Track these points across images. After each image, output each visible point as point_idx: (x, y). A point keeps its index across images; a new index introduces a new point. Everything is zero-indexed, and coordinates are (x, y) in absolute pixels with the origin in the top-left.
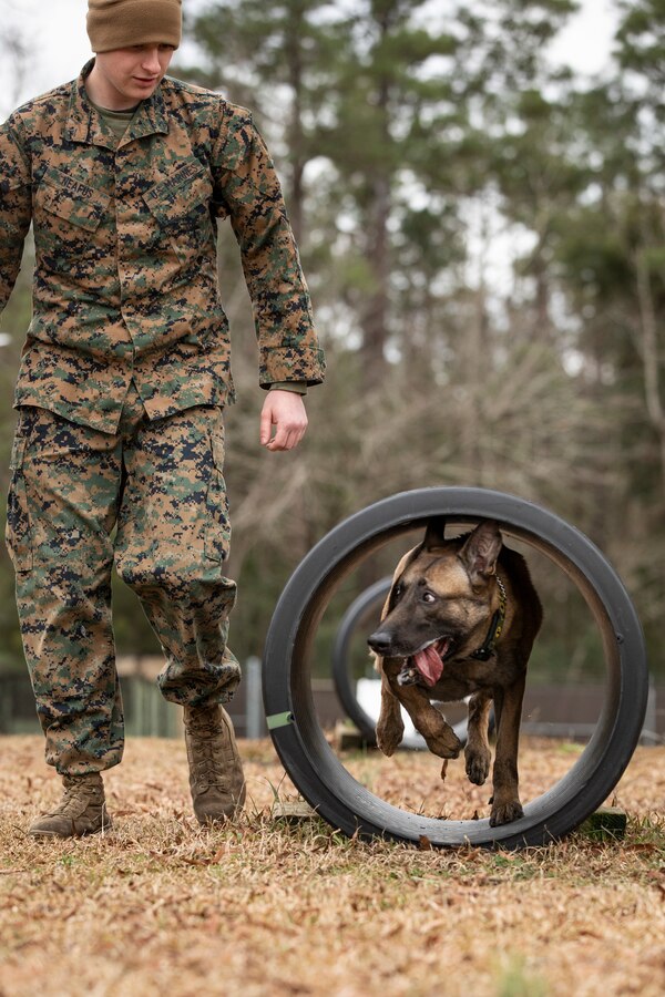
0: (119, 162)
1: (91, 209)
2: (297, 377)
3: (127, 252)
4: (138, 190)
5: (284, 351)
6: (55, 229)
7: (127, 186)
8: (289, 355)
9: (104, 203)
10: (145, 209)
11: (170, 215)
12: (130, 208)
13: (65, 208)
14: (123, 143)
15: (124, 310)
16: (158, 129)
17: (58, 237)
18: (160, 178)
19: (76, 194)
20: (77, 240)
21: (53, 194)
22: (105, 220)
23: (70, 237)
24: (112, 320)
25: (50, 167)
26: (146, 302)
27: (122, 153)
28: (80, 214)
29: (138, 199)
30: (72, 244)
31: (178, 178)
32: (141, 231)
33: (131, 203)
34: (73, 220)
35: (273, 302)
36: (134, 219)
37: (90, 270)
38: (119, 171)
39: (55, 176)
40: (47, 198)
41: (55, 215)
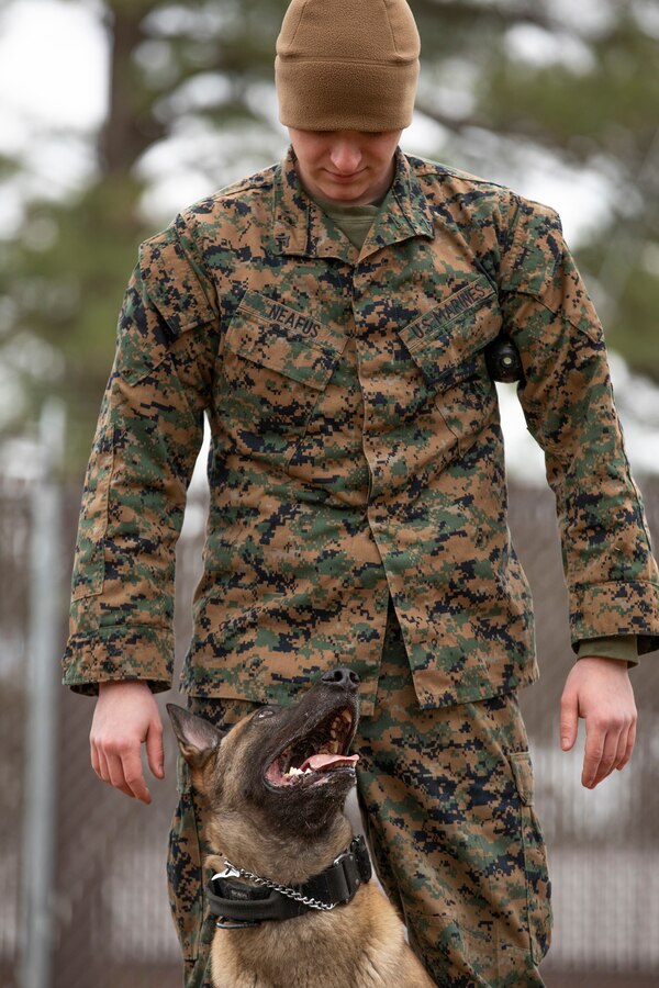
0: (359, 282)
1: (317, 355)
2: (636, 630)
3: (377, 421)
4: (392, 324)
5: (614, 587)
6: (259, 389)
7: (373, 318)
8: (622, 593)
9: (337, 345)
10: (404, 354)
11: (442, 363)
12: (379, 352)
13: (277, 354)
14: (365, 253)
15: (373, 512)
16: (420, 230)
17: (264, 401)
18: (427, 305)
19: (293, 332)
20: (295, 405)
21: (256, 333)
22: (340, 371)
23: (284, 400)
24: (352, 530)
25: (249, 291)
26: (404, 499)
27: (365, 267)
28: (300, 362)
29: (391, 338)
30: (289, 410)
31: (455, 306)
32: (396, 389)
33: (382, 344)
34: (289, 373)
35: (590, 508)
36: (385, 371)
37: (315, 451)
38: (358, 296)
39: (258, 305)
40: (246, 339)
41: (259, 366)
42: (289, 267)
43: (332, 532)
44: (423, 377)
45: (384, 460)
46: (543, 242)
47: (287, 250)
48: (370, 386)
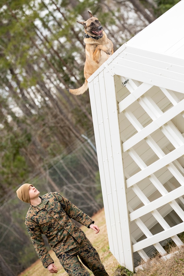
42: (39, 212)
43: (62, 233)
44: (58, 213)
45: (61, 222)
46: (58, 195)
47: (37, 211)
48: (55, 217)
